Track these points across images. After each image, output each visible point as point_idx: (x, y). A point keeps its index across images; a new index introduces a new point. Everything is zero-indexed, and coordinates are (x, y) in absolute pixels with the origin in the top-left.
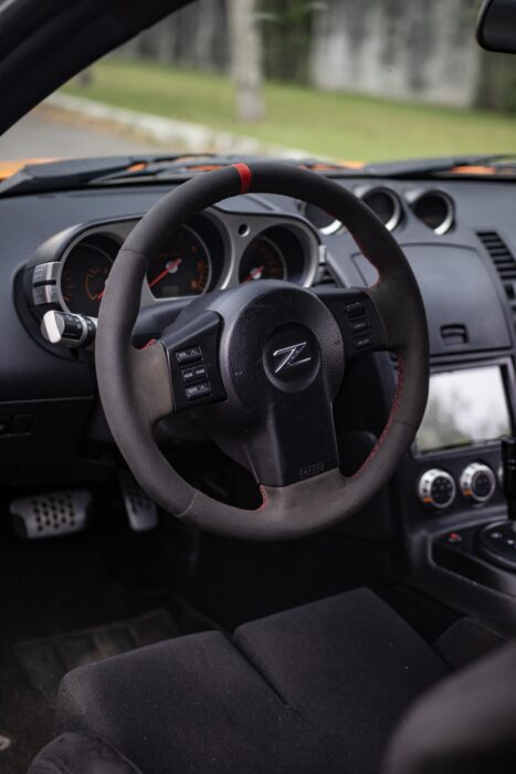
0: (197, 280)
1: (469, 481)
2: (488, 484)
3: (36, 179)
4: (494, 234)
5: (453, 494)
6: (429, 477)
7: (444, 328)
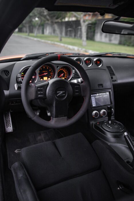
0: (51, 76)
1: (102, 113)
2: (105, 113)
3: (28, 57)
4: (110, 67)
5: (99, 115)
6: (94, 112)
7: (98, 85)
